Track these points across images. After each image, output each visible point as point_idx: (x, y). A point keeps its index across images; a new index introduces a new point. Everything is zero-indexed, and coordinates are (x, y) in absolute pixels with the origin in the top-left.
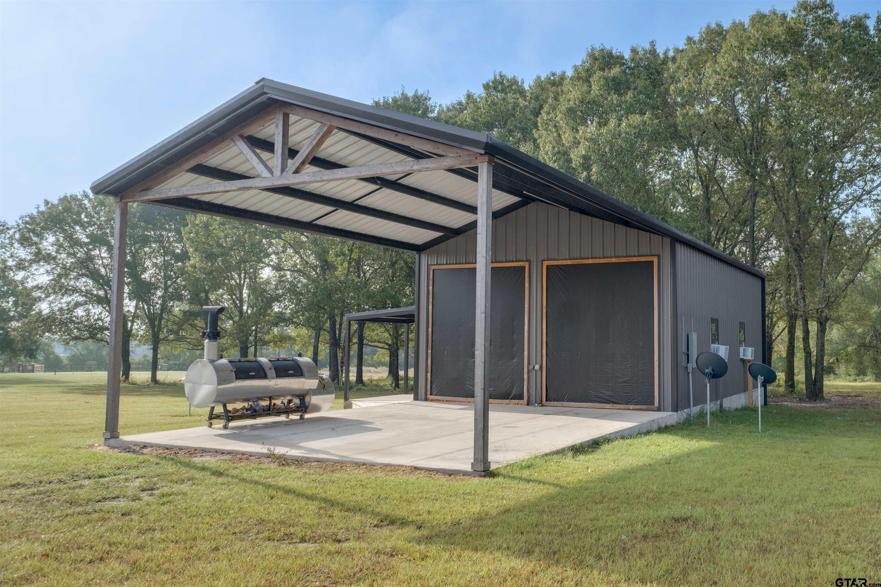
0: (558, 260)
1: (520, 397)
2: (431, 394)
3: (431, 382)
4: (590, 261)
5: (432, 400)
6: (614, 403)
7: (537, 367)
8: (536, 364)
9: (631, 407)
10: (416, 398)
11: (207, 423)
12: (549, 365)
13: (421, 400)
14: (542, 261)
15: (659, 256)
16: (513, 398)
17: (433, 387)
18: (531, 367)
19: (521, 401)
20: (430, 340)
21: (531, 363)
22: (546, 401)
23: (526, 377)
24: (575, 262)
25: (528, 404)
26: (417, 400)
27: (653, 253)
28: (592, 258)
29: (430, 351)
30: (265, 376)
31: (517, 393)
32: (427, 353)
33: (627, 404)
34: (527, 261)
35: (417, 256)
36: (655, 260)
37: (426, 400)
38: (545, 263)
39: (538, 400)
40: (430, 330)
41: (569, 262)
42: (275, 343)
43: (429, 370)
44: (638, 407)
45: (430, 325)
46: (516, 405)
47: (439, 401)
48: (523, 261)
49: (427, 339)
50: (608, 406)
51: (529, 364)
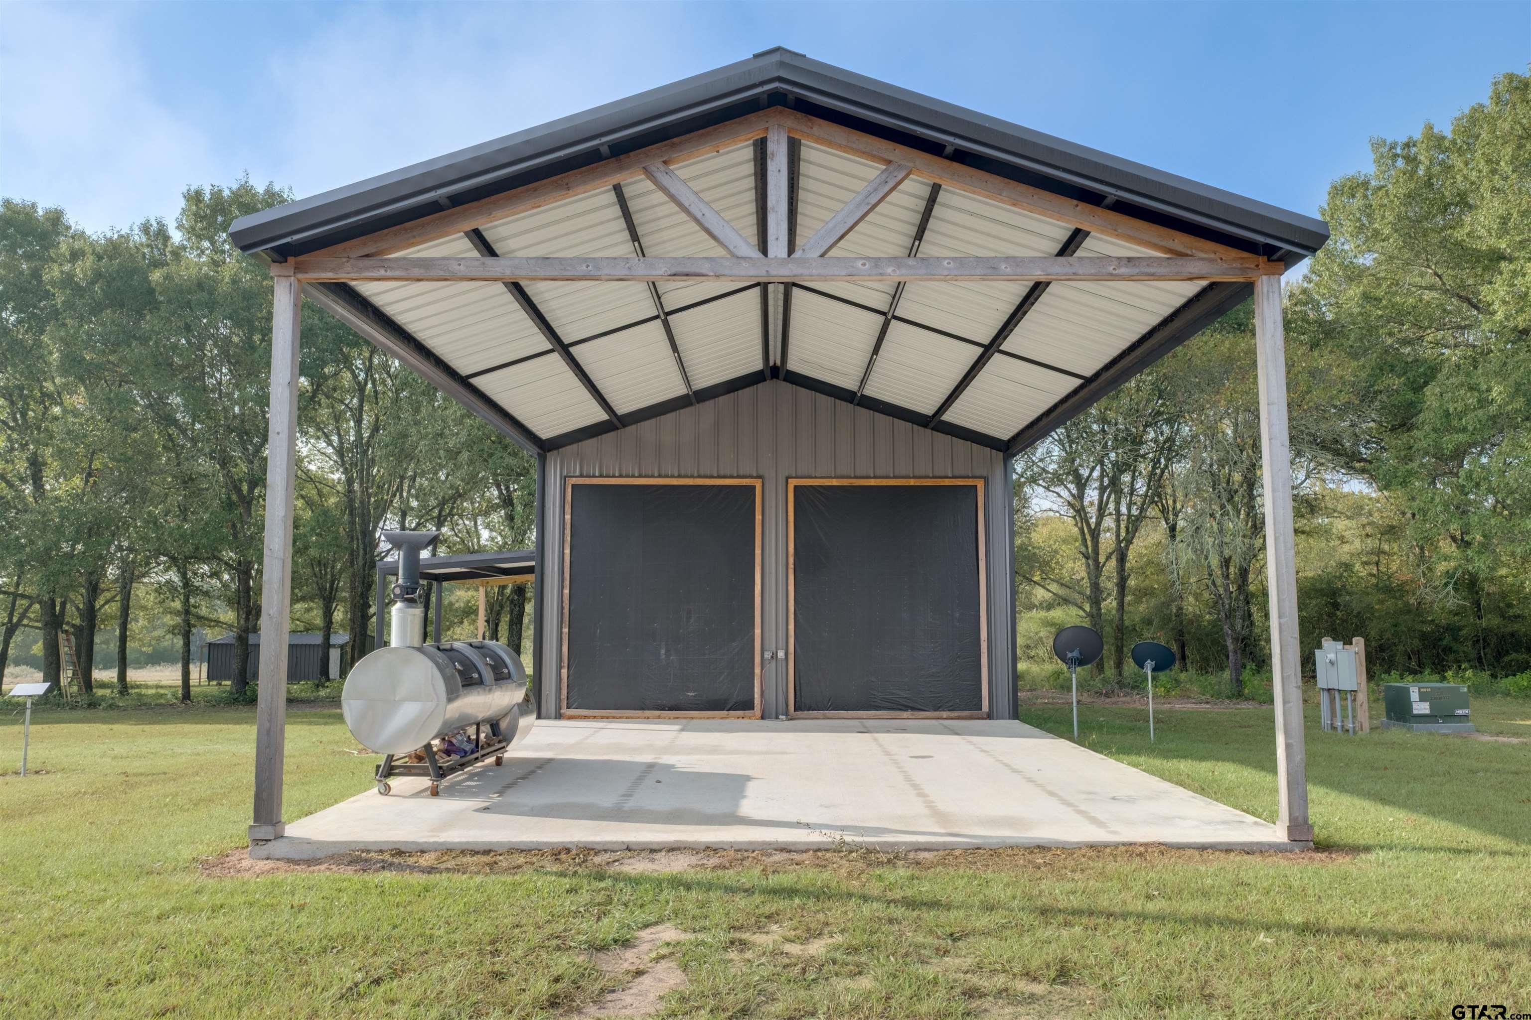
0: (816, 477)
1: (747, 705)
2: (569, 708)
3: (569, 684)
4: (872, 482)
5: (571, 718)
6: (914, 709)
7: (781, 654)
8: (778, 648)
9: (945, 714)
12: (798, 651)
13: (550, 718)
14: (787, 478)
15: (986, 479)
16: (735, 708)
17: (573, 694)
18: (767, 655)
19: (749, 714)
20: (566, 610)
21: (767, 647)
22: (796, 711)
23: (757, 671)
24: (844, 482)
25: (763, 718)
27: (978, 473)
28: (875, 477)
29: (566, 630)
31: (742, 698)
32: (560, 633)
34: (759, 477)
35: (537, 460)
36: (980, 485)
37: (559, 716)
38: (793, 483)
39: (781, 711)
40: (566, 591)
41: (835, 482)
43: (565, 664)
44: (956, 714)
45: (566, 583)
46: (741, 720)
47: (586, 717)
48: (751, 477)
49: (561, 608)
50: (905, 714)
51: (763, 650)
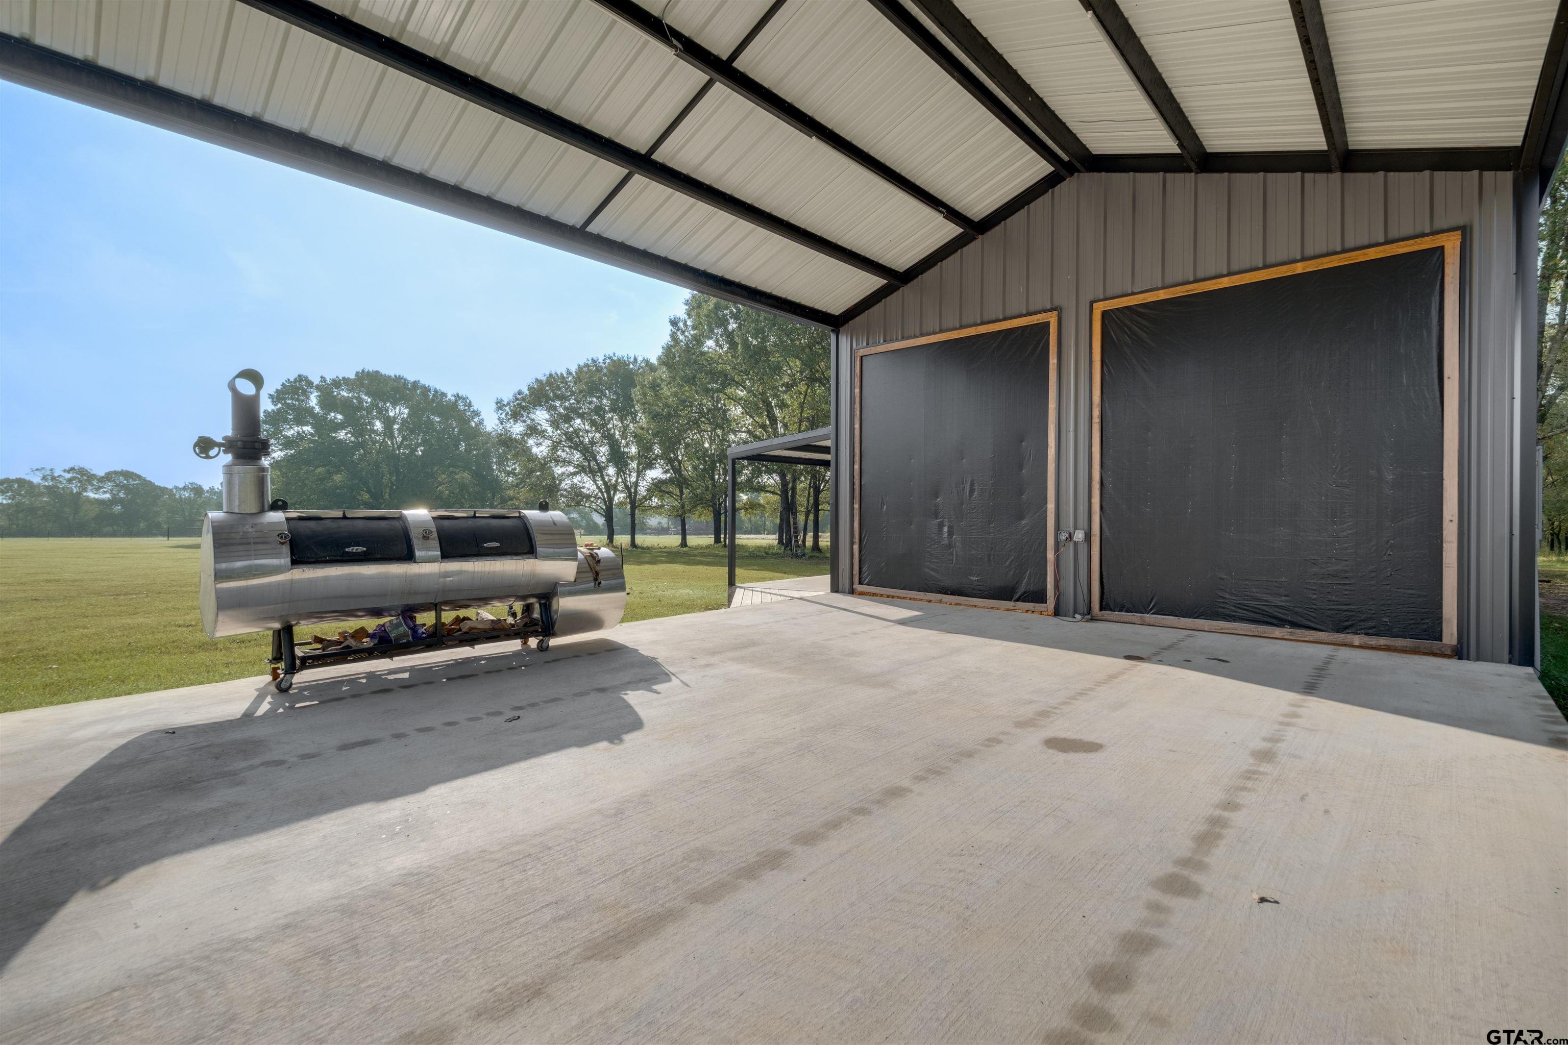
0: (1133, 294)
1: (1039, 597)
2: (860, 583)
3: (860, 561)
4: (1225, 283)
5: (862, 594)
7: (1079, 536)
8: (1076, 528)
9: (1357, 640)
10: (835, 588)
11: (269, 667)
12: (1106, 533)
13: (843, 592)
14: (1092, 303)
15: (1465, 231)
16: (1024, 598)
17: (864, 569)
18: (1063, 536)
19: (1039, 606)
20: (857, 487)
21: (1063, 528)
22: (1101, 609)
23: (1050, 555)
24: (1179, 292)
25: (1057, 613)
26: (837, 592)
27: (1440, 224)
29: (856, 506)
30: (409, 557)
31: (1032, 588)
32: (852, 508)
33: (1338, 631)
34: (1055, 309)
35: (833, 337)
36: (1451, 244)
37: (852, 592)
38: (1099, 308)
39: (1082, 607)
40: (857, 467)
41: (1162, 295)
42: (746, 509)
43: (857, 540)
45: (857, 458)
46: (1030, 615)
47: (874, 595)
48: (1045, 311)
49: (852, 484)
50: (1277, 632)
51: (1058, 529)
